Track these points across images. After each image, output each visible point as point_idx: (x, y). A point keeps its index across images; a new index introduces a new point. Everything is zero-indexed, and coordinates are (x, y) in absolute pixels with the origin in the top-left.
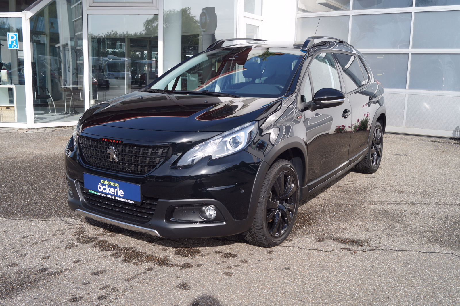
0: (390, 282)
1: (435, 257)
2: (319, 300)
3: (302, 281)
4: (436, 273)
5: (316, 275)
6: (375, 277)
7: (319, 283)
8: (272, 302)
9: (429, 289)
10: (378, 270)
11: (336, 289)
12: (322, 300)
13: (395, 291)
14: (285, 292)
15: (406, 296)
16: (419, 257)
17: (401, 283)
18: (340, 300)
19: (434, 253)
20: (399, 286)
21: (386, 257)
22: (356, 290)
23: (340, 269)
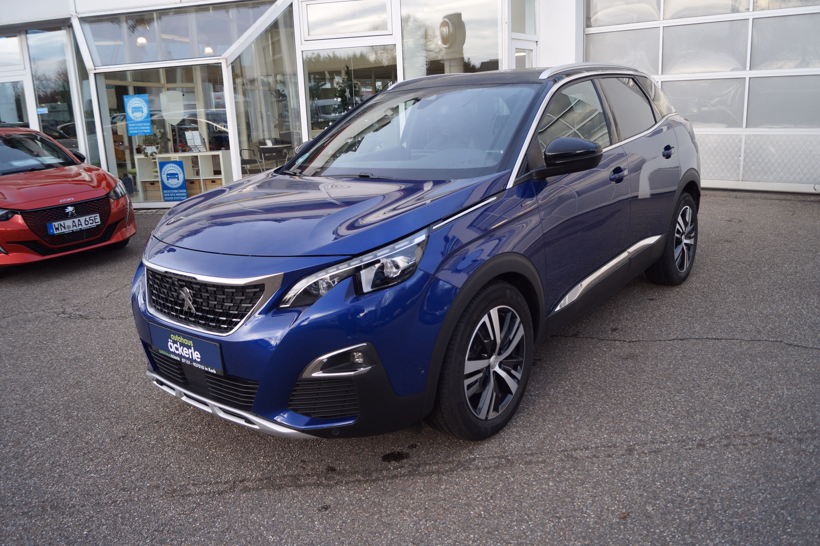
0: (702, 372)
1: (760, 345)
2: (622, 389)
3: (603, 372)
4: (757, 361)
5: (618, 366)
6: (685, 367)
7: (622, 374)
8: (571, 392)
9: (746, 378)
10: (690, 359)
11: (641, 379)
12: (626, 390)
13: (708, 380)
14: (585, 383)
15: (719, 384)
16: (741, 346)
17: (715, 372)
18: (645, 389)
19: (759, 340)
20: (712, 375)
21: (700, 347)
22: (663, 380)
23: (646, 360)
